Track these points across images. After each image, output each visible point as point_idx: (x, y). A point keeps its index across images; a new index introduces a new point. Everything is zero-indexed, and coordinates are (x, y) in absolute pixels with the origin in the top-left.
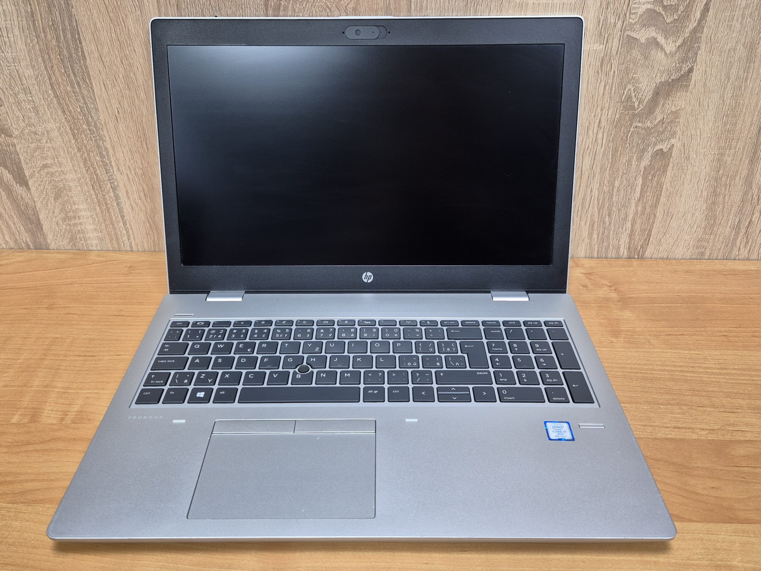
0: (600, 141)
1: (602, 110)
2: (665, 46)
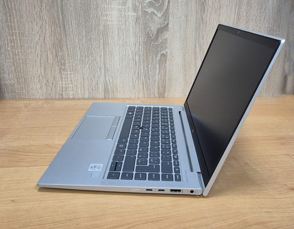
0: (141, 50)
1: (139, 38)
2: (157, 15)
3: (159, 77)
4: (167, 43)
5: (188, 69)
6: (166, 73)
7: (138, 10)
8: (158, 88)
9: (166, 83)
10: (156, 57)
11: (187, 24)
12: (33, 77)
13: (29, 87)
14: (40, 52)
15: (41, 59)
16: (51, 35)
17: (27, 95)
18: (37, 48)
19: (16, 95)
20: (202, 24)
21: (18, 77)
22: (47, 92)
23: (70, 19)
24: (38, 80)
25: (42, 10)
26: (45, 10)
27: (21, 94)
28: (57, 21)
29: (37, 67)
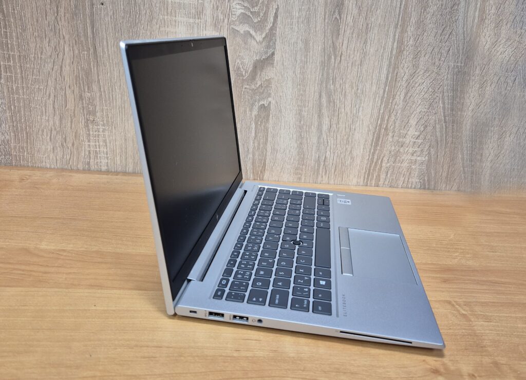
2: (255, 37)
3: (254, 146)
4: (271, 87)
5: (307, 133)
6: (267, 139)
7: (221, 27)
8: (253, 163)
9: (266, 155)
10: (251, 110)
11: (306, 56)
12: (40, 132)
13: (34, 147)
14: (54, 91)
15: (54, 101)
16: (73, 62)
17: (30, 160)
18: (49, 82)
19: (12, 160)
20: (333, 57)
21: (16, 130)
22: (63, 157)
23: (105, 37)
24: (48, 138)
25: (59, 20)
26: (63, 20)
27: (20, 158)
28: (82, 39)
29: (47, 114)
